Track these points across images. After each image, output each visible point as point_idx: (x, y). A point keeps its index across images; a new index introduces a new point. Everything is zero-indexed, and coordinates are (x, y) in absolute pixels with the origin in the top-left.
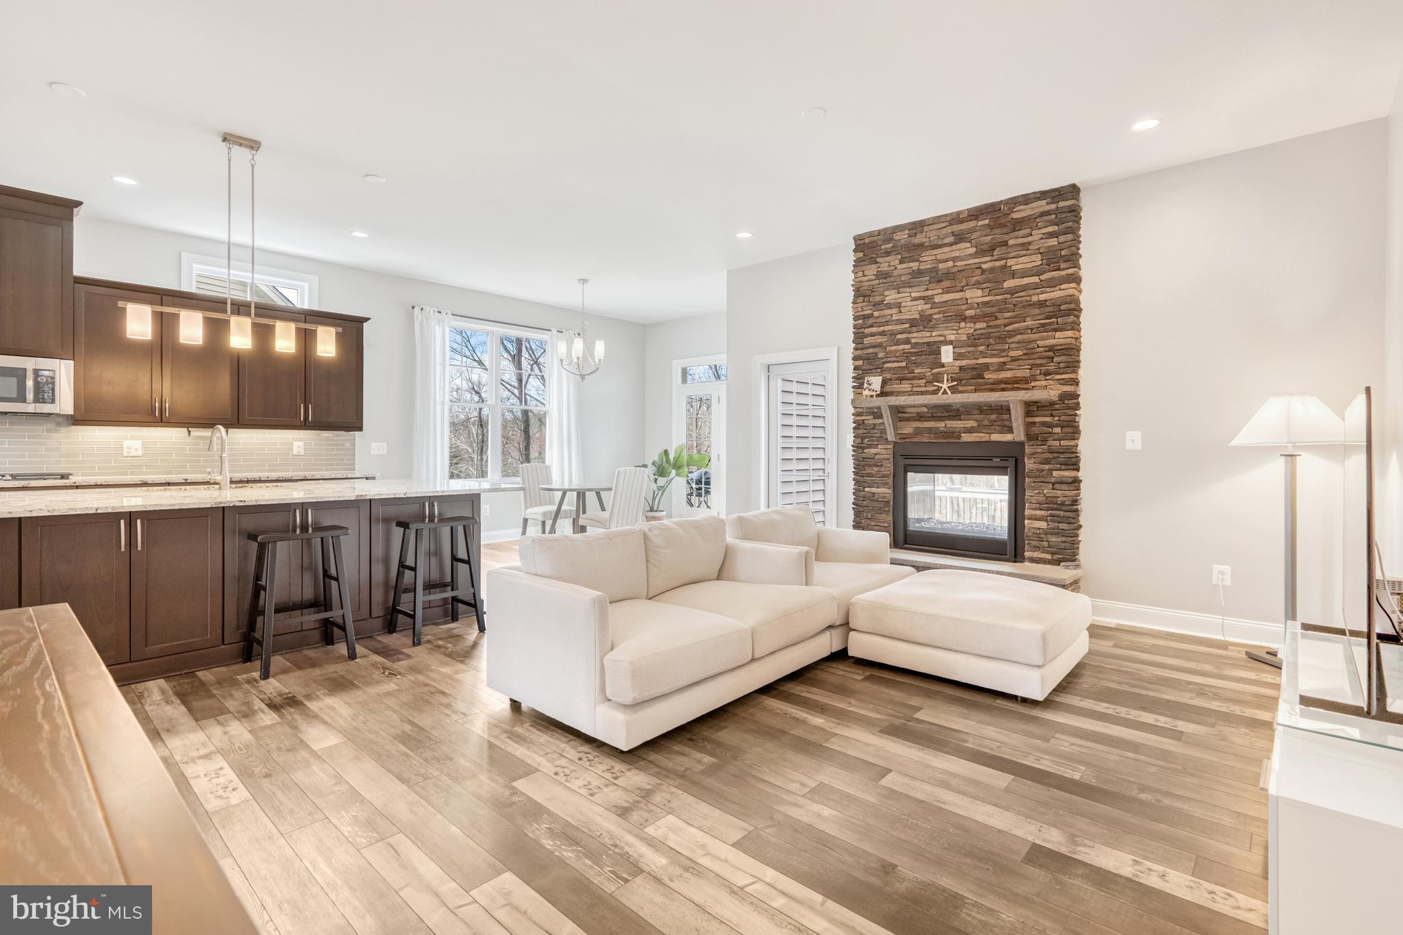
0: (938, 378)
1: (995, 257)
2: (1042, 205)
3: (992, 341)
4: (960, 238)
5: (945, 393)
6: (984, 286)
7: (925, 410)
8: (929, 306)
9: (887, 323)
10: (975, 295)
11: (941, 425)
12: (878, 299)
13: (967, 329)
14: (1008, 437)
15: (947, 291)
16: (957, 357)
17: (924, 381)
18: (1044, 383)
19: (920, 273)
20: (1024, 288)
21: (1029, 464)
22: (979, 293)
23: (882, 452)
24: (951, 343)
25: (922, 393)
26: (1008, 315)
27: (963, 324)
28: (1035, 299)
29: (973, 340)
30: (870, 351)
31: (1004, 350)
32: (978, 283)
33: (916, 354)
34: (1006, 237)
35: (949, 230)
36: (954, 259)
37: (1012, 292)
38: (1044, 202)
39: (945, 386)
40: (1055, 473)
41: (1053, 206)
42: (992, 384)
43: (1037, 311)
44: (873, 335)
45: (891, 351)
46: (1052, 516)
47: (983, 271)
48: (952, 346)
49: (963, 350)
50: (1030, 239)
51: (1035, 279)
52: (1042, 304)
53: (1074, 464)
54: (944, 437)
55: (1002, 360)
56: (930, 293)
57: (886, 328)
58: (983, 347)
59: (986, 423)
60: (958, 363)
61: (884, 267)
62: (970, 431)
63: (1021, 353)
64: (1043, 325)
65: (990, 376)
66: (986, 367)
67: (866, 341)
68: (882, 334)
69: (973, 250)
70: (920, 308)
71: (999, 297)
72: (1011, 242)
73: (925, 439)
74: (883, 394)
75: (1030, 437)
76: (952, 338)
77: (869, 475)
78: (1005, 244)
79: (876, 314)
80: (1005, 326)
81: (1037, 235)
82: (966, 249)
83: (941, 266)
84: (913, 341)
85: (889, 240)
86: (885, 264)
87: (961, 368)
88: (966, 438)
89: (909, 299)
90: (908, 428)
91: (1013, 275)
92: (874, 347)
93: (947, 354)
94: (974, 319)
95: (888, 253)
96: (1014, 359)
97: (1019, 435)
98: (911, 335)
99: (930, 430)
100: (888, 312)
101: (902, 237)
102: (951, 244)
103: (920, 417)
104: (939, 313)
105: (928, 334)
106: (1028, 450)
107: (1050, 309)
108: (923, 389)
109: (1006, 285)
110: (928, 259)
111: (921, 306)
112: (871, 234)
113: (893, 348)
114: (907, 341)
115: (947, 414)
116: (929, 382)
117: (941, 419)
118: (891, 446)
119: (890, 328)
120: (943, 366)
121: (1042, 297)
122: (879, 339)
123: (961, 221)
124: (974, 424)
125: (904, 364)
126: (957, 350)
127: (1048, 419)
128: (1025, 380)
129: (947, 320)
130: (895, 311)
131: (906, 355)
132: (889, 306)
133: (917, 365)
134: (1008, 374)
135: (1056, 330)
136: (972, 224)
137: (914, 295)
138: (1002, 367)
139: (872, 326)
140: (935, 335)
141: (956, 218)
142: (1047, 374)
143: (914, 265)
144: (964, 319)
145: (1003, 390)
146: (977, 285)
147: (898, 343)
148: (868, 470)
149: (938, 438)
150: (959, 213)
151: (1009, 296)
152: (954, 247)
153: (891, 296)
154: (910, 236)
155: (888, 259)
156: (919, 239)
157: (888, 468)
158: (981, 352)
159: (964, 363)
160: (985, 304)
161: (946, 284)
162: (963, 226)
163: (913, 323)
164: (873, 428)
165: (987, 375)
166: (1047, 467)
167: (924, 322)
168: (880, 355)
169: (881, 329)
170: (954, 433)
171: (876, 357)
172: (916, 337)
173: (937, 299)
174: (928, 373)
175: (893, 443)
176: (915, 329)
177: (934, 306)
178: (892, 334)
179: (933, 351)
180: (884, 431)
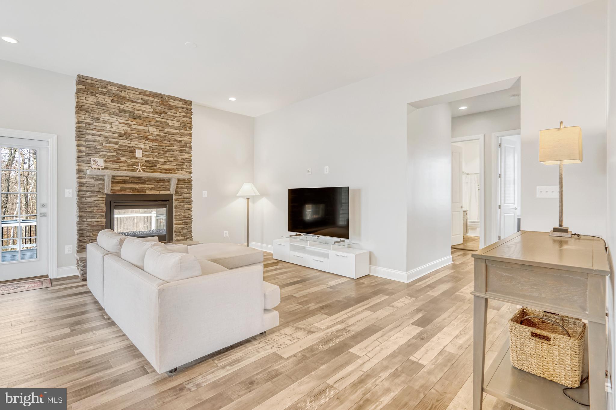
0: (134, 164)
1: (162, 117)
2: (180, 104)
3: (161, 152)
4: (146, 103)
5: (140, 171)
6: (157, 127)
7: (128, 178)
8: (129, 129)
9: (103, 131)
10: (153, 130)
11: (137, 186)
12: (96, 116)
13: (148, 145)
14: (168, 192)
15: (140, 124)
16: (145, 156)
17: (127, 164)
18: (181, 172)
19: (124, 111)
20: (174, 133)
21: (175, 203)
22: (155, 130)
24: (141, 149)
25: (126, 170)
26: (168, 142)
27: (147, 142)
28: (178, 139)
29: (153, 150)
31: (166, 157)
32: (154, 125)
33: (122, 150)
34: (167, 111)
35: (140, 96)
36: (143, 111)
37: (169, 134)
38: (181, 103)
39: (140, 168)
40: (185, 206)
41: (185, 106)
42: (161, 170)
43: (179, 144)
45: (106, 146)
46: (184, 222)
47: (157, 121)
48: (142, 150)
49: (147, 153)
50: (176, 115)
51: (178, 131)
52: (180, 142)
53: (190, 202)
54: (138, 192)
55: (165, 160)
56: (130, 122)
57: (102, 133)
58: (157, 154)
59: (159, 186)
60: (145, 159)
61: (101, 100)
62: (151, 189)
63: (173, 159)
64: (181, 150)
65: (160, 166)
66: (158, 162)
68: (100, 136)
69: (152, 110)
70: (124, 128)
71: (164, 134)
72: (169, 113)
74: (105, 168)
75: (177, 192)
76: (143, 147)
78: (166, 113)
79: (95, 124)
80: (166, 146)
81: (178, 115)
82: (149, 109)
83: (136, 112)
84: (120, 143)
85: (105, 88)
86: (102, 99)
87: (146, 161)
88: (148, 192)
89: (117, 122)
90: (117, 187)
91: (169, 127)
92: (94, 141)
93: (139, 154)
94: (152, 140)
95: (103, 94)
96: (170, 161)
97: (172, 191)
98: (119, 141)
99: (131, 189)
100: (104, 125)
101: (114, 89)
102: (141, 104)
103: (124, 182)
104: (135, 133)
105: (129, 142)
106: (174, 197)
107: (184, 144)
108: (126, 168)
109: (166, 130)
110: (128, 106)
111: (125, 128)
112: (92, 79)
113: (107, 145)
114: (117, 143)
115: (139, 181)
116: (132, 165)
117: (136, 183)
118: (105, 196)
119: (106, 134)
120: (137, 158)
121: (181, 139)
122: (98, 138)
123: (146, 95)
124: (153, 186)
125: (115, 154)
126: (144, 153)
127: (183, 186)
128: (174, 170)
129: (139, 138)
130: (109, 125)
131: (117, 150)
132: (104, 122)
133: (123, 156)
134: (168, 167)
135: (185, 153)
136: (152, 99)
137: (120, 121)
138: (165, 164)
139: (92, 130)
140: (133, 143)
141: (143, 93)
142: (182, 168)
143: (121, 107)
144: (148, 140)
145: (165, 173)
146: (154, 126)
147: (110, 143)
149: (135, 192)
150: (145, 91)
151: (167, 135)
152: (143, 106)
153: (105, 117)
154: (118, 90)
155: (104, 97)
156: (123, 94)
157: (104, 208)
158: (156, 156)
159: (148, 159)
160: (158, 135)
161: (139, 121)
162: (147, 98)
163: (120, 135)
164: (94, 186)
165: (158, 166)
166: (183, 204)
167: (126, 135)
168: (99, 147)
169: (99, 133)
170: (142, 190)
171: (95, 148)
172: (122, 142)
173: (134, 127)
174: (130, 161)
175: (107, 195)
176: (121, 138)
177: (132, 129)
178: (106, 137)
179: (132, 151)
180: (103, 188)
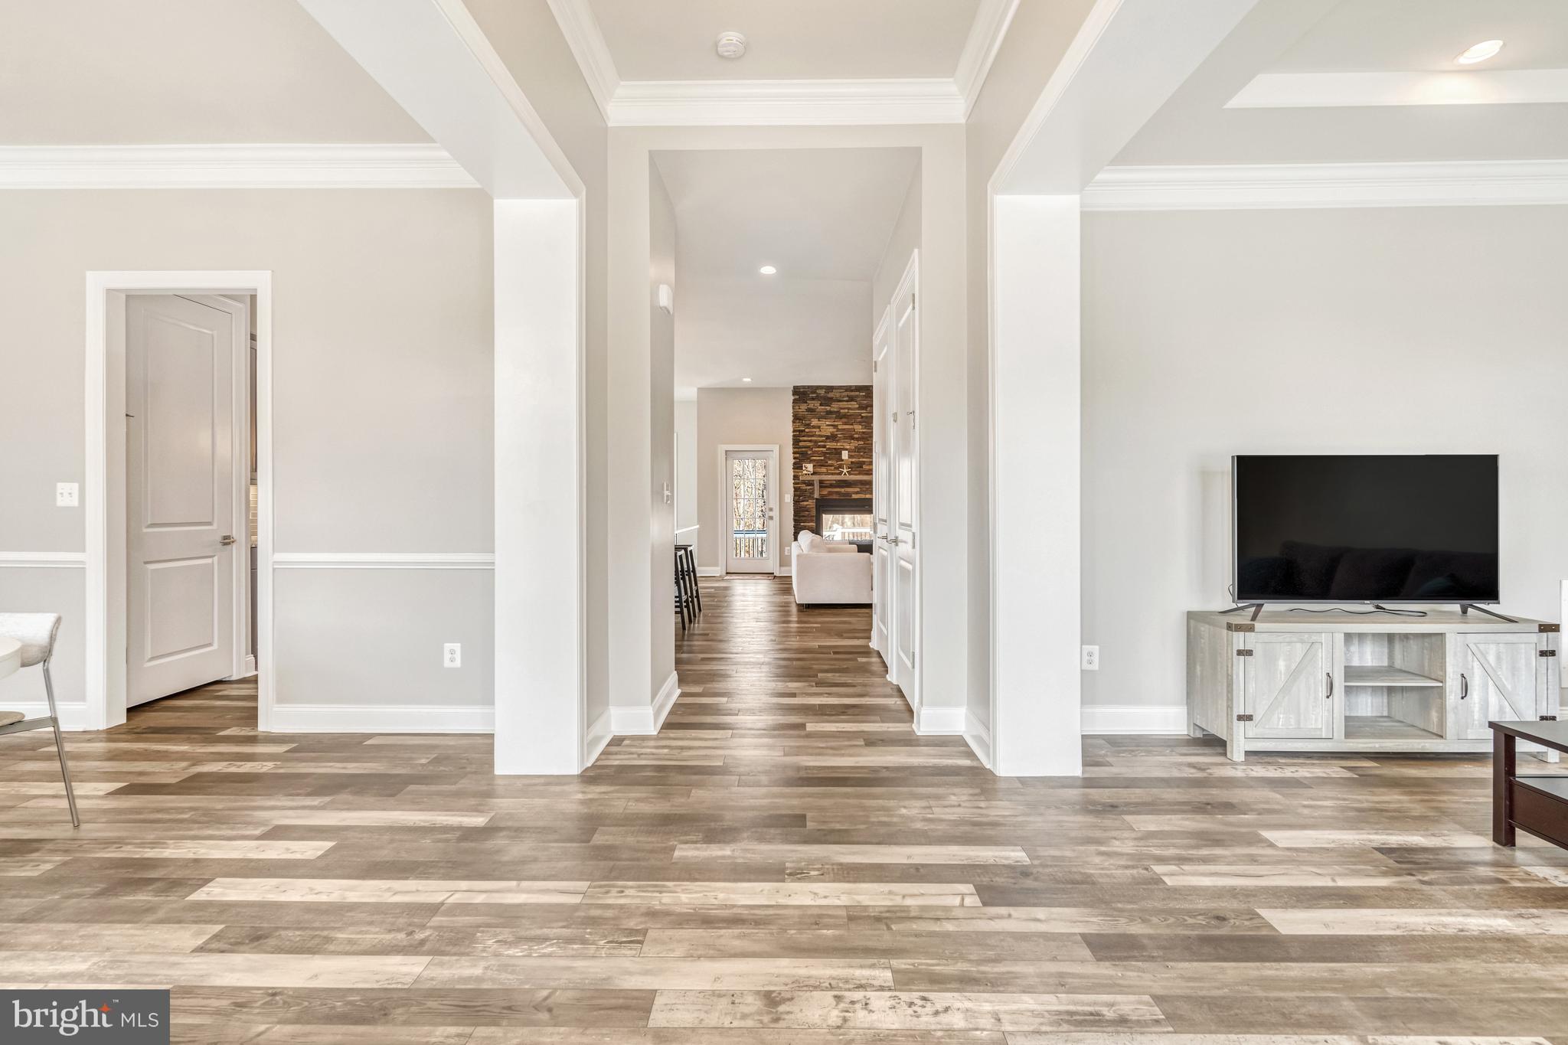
0: (841, 466)
3: (866, 451)
4: (851, 399)
5: (845, 474)
7: (834, 482)
8: (835, 430)
9: (813, 436)
11: (843, 490)
12: (807, 422)
13: (854, 444)
16: (850, 457)
17: (834, 468)
19: (830, 412)
22: (861, 427)
23: (810, 503)
24: (846, 449)
25: (832, 474)
27: (852, 441)
29: (858, 449)
30: (804, 449)
33: (829, 453)
35: (846, 393)
36: (849, 409)
39: (845, 471)
44: (805, 441)
47: (862, 417)
48: (847, 451)
49: (853, 454)
54: (844, 496)
56: (836, 423)
57: (813, 438)
58: (862, 453)
59: (864, 489)
60: (850, 460)
61: (811, 406)
62: (857, 493)
65: (866, 467)
66: (864, 463)
67: (801, 444)
68: (810, 441)
69: (857, 406)
70: (831, 430)
73: (835, 497)
74: (814, 473)
76: (848, 447)
77: (804, 516)
79: (806, 430)
82: (855, 405)
83: (842, 411)
84: (827, 446)
85: (813, 393)
86: (812, 404)
87: (852, 462)
88: (854, 496)
89: (825, 425)
90: (825, 492)
92: (805, 448)
93: (845, 455)
94: (857, 439)
95: (813, 399)
98: (826, 444)
99: (837, 493)
100: (814, 430)
101: (822, 392)
102: (847, 401)
103: (831, 486)
104: (841, 434)
105: (835, 444)
108: (833, 472)
110: (835, 407)
111: (832, 430)
112: (804, 387)
113: (817, 449)
114: (824, 447)
115: (845, 485)
116: (837, 468)
117: (842, 487)
118: (814, 501)
120: (843, 460)
122: (809, 444)
123: (852, 391)
124: (858, 490)
125: (823, 458)
126: (850, 453)
129: (845, 438)
130: (818, 430)
131: (824, 454)
132: (814, 427)
133: (830, 459)
136: (857, 393)
137: (827, 423)
139: (806, 436)
140: (839, 445)
141: (848, 389)
143: (828, 408)
144: (853, 439)
146: (860, 423)
147: (819, 447)
148: (802, 514)
149: (839, 496)
150: (851, 386)
152: (849, 403)
153: (815, 422)
154: (825, 392)
155: (813, 402)
156: (830, 395)
157: (814, 513)
158: (861, 455)
159: (853, 460)
160: (863, 433)
161: (844, 420)
162: (853, 393)
163: (828, 437)
164: (807, 492)
165: (864, 467)
167: (832, 438)
168: (809, 452)
169: (810, 438)
170: (848, 494)
171: (807, 453)
172: (829, 445)
173: (840, 427)
174: (836, 464)
175: (817, 499)
176: (828, 440)
177: (838, 430)
178: (816, 442)
179: (838, 452)
180: (813, 493)
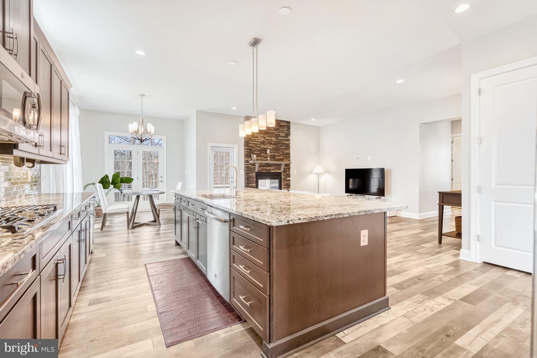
0: (267, 157)
1: (278, 132)
2: (285, 124)
5: (269, 161)
6: (276, 137)
7: (264, 164)
8: (264, 139)
9: (255, 141)
10: (274, 139)
11: (267, 168)
14: (280, 171)
15: (268, 137)
16: (270, 152)
17: (263, 157)
18: (286, 160)
20: (282, 140)
21: (283, 177)
22: (275, 139)
23: (254, 175)
24: (269, 149)
25: (263, 160)
26: (280, 145)
27: (271, 145)
28: (284, 142)
29: (274, 149)
30: (251, 148)
31: (279, 152)
32: (274, 136)
33: (262, 150)
34: (279, 128)
36: (270, 130)
37: (280, 140)
38: (286, 123)
39: (269, 159)
40: (288, 179)
41: (287, 125)
42: (277, 159)
43: (284, 145)
44: (251, 144)
45: (256, 149)
46: (287, 187)
47: (275, 134)
48: (269, 150)
50: (283, 130)
51: (284, 138)
52: (285, 144)
53: (289, 176)
54: (268, 171)
55: (279, 154)
56: (265, 136)
57: (255, 143)
59: (276, 168)
60: (271, 154)
62: (273, 169)
63: (282, 153)
64: (285, 148)
65: (277, 158)
66: (275, 155)
67: (250, 145)
68: (254, 144)
69: (273, 129)
71: (278, 141)
72: (280, 129)
73: (264, 171)
74: (257, 160)
75: (284, 171)
76: (270, 148)
77: (251, 181)
78: (279, 129)
80: (279, 147)
81: (285, 129)
84: (261, 147)
88: (272, 171)
89: (260, 136)
90: (261, 169)
91: (280, 136)
93: (268, 151)
94: (273, 144)
96: (281, 155)
97: (282, 170)
98: (261, 146)
99: (265, 169)
100: (255, 138)
103: (263, 166)
104: (267, 141)
105: (264, 146)
106: (282, 174)
107: (287, 145)
108: (264, 159)
109: (279, 138)
113: (257, 148)
114: (260, 147)
115: (268, 166)
117: (267, 167)
118: (255, 173)
119: (256, 143)
120: (267, 154)
121: (285, 142)
122: (253, 145)
124: (274, 168)
125: (259, 152)
126: (270, 151)
127: (286, 168)
128: (282, 159)
129: (268, 143)
131: (260, 150)
133: (262, 153)
134: (280, 158)
135: (287, 150)
137: (261, 136)
138: (278, 156)
139: (251, 141)
140: (266, 147)
142: (286, 158)
144: (271, 144)
145: (279, 161)
146: (274, 137)
147: (258, 147)
148: (250, 180)
149: (267, 171)
151: (279, 141)
157: (255, 179)
158: (275, 152)
159: (272, 154)
160: (276, 141)
161: (268, 135)
163: (261, 143)
164: (252, 169)
166: (286, 177)
167: (263, 143)
168: (253, 149)
169: (254, 143)
170: (269, 170)
171: (252, 150)
172: (262, 146)
173: (266, 138)
174: (265, 155)
175: (256, 172)
176: (261, 144)
177: (266, 139)
178: (256, 144)
179: (265, 150)
180: (255, 169)
